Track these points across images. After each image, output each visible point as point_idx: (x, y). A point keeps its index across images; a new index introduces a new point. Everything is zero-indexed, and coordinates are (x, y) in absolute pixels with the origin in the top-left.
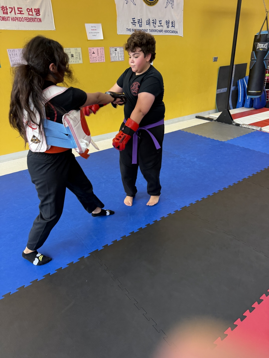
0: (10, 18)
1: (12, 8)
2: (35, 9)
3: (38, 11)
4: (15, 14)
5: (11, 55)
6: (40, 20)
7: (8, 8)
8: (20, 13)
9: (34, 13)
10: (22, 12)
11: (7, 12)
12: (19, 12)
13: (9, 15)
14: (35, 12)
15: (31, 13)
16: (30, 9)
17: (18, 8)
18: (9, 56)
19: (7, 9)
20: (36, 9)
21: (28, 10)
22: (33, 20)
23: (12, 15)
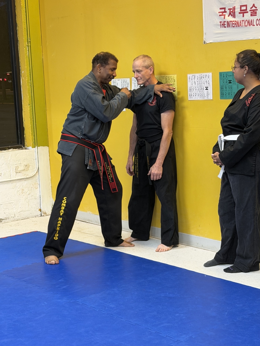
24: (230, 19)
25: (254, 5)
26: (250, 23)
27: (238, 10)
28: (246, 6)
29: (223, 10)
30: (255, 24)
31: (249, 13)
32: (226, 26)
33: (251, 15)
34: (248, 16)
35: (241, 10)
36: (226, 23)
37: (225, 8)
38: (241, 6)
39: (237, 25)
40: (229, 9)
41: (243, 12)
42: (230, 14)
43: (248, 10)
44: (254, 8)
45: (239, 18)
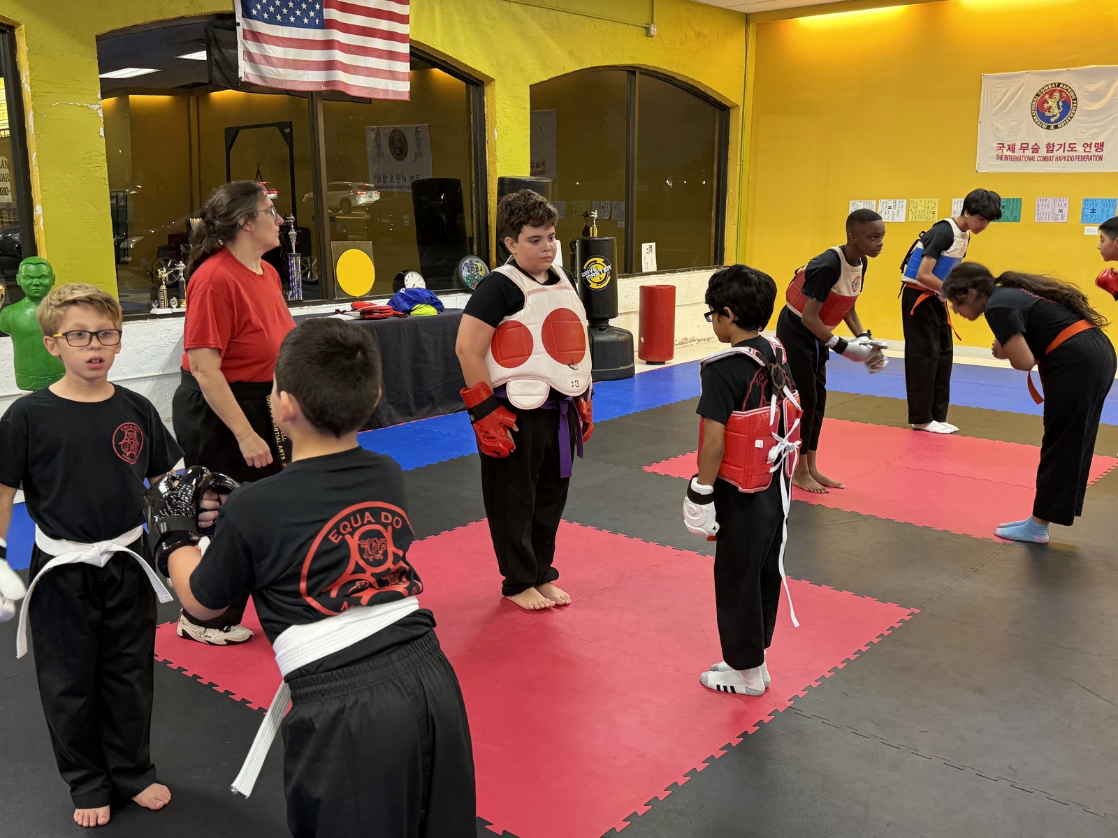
0: (1054, 158)
1: (1061, 145)
2: (1096, 144)
3: (1100, 146)
4: (1064, 152)
5: (1040, 206)
6: (1101, 158)
7: (1055, 144)
8: (1072, 150)
9: (1093, 149)
10: (1074, 149)
11: (1053, 150)
12: (1070, 149)
13: (1056, 154)
14: (1095, 147)
15: (1088, 149)
16: (1089, 143)
17: (1070, 144)
18: (1037, 206)
19: (1054, 146)
20: (1098, 144)
21: (1086, 146)
22: (1089, 158)
23: (1060, 153)
24: (1009, 153)
25: (1036, 144)
26: (1031, 159)
27: (1018, 147)
28: (1028, 144)
29: (1001, 146)
30: (1036, 159)
31: (1031, 150)
32: (1003, 159)
33: (1033, 152)
34: (1029, 153)
35: (1021, 147)
36: (1004, 157)
37: (1003, 144)
38: (1022, 144)
39: (1017, 159)
40: (1009, 145)
41: (1023, 149)
42: (1009, 149)
43: (1030, 147)
44: (1036, 147)
45: (1018, 153)
